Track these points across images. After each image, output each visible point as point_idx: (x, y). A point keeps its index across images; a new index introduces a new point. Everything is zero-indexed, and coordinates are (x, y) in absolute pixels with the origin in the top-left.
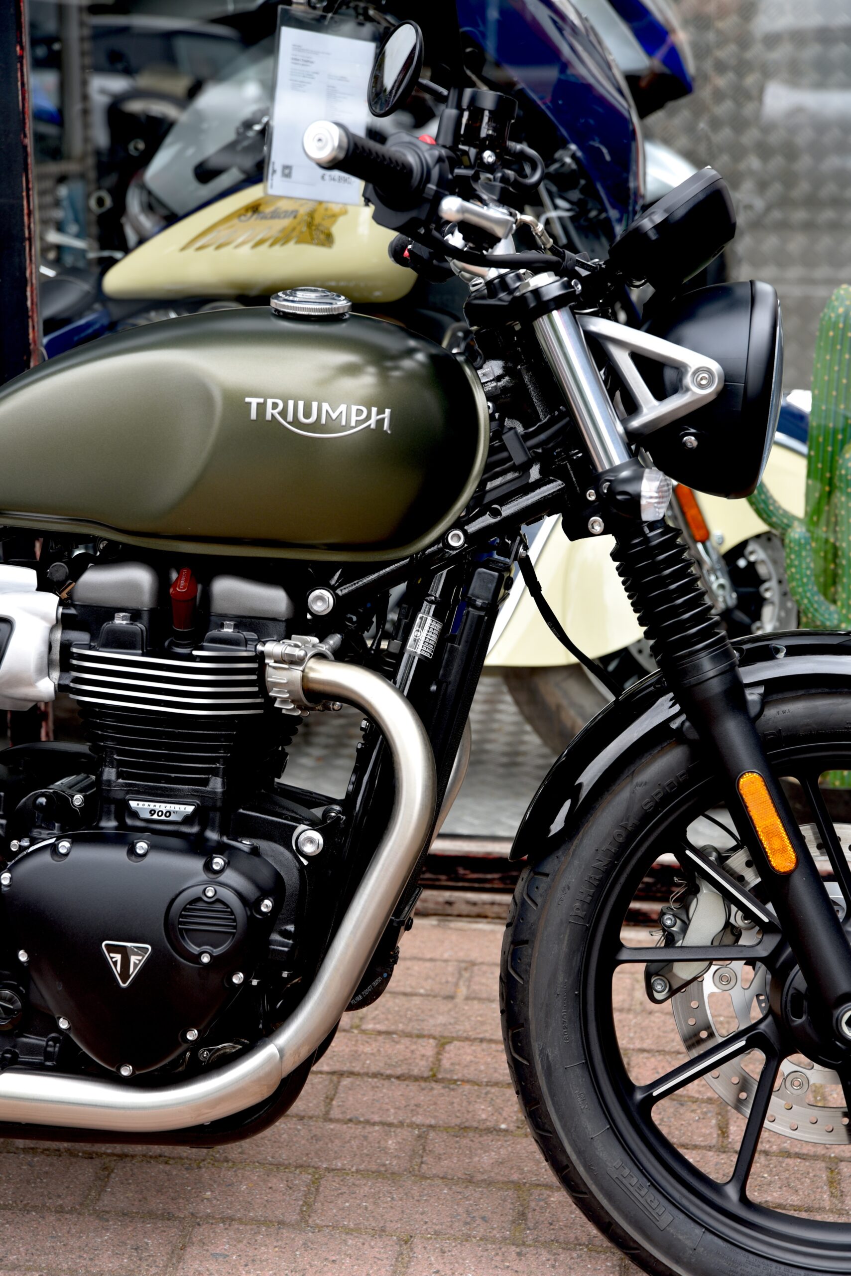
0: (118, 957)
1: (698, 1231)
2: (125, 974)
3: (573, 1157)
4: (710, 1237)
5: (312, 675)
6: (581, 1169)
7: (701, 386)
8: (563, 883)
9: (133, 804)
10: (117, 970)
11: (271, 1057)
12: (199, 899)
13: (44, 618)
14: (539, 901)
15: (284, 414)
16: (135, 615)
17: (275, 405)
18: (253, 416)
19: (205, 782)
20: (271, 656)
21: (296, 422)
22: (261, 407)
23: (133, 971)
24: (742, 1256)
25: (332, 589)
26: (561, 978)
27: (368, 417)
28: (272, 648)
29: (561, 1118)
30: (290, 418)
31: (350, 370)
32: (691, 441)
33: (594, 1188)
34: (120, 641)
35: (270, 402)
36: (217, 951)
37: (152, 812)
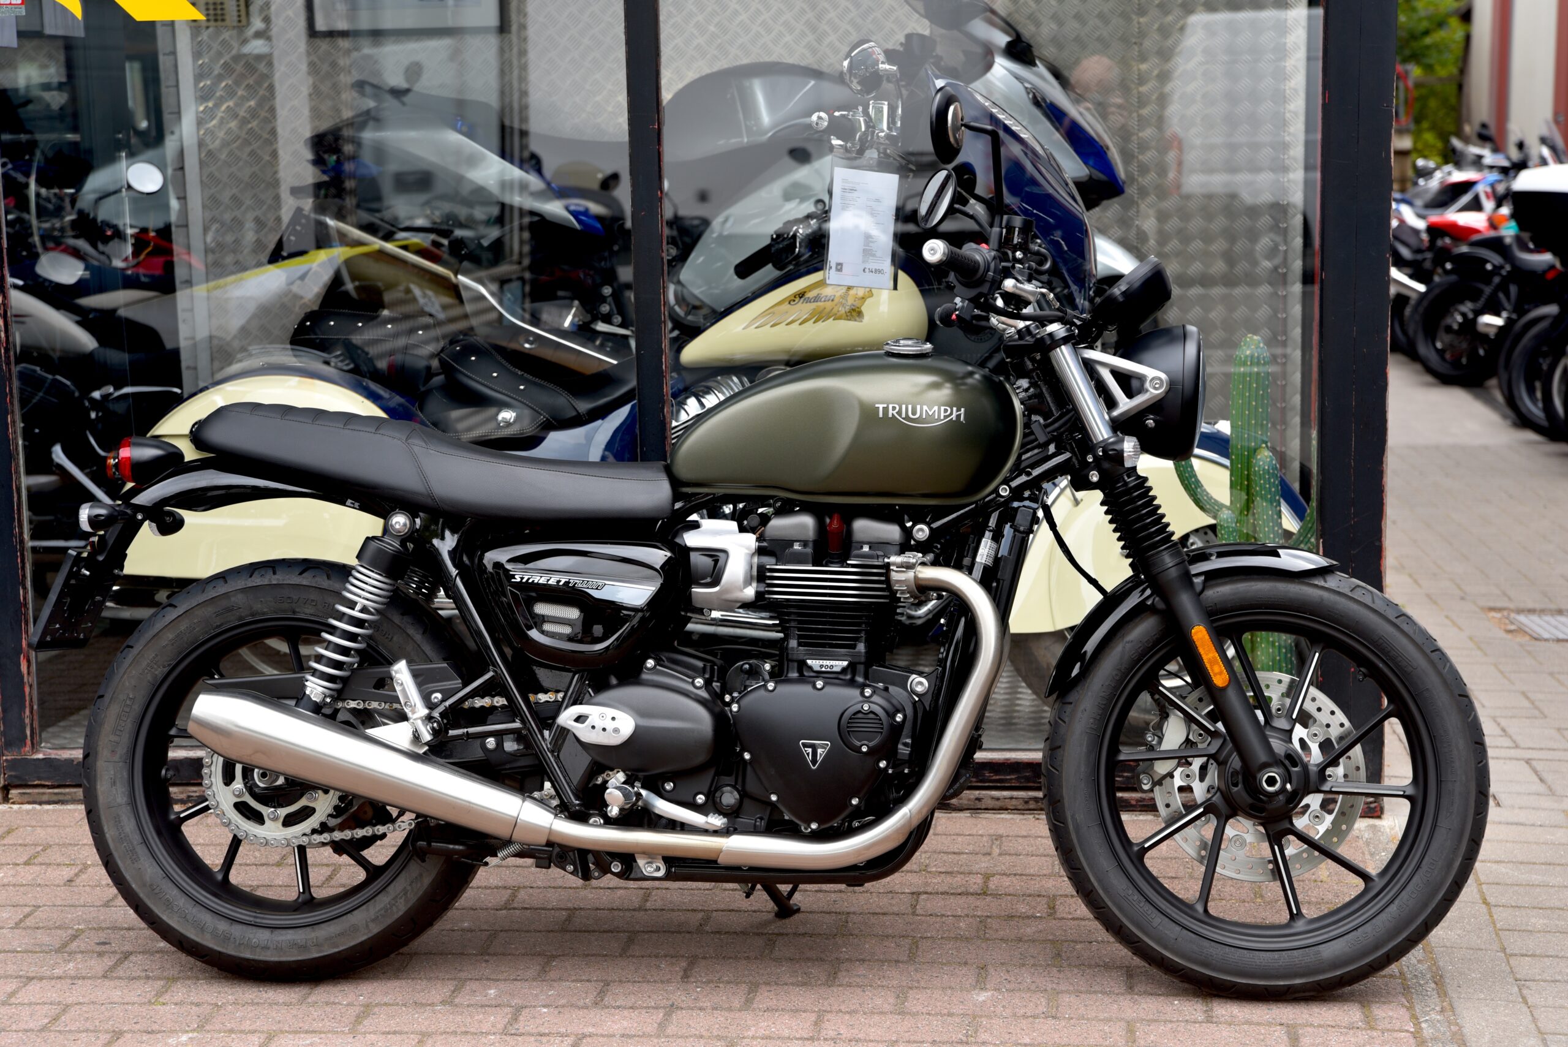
0: (810, 750)
1: (1178, 928)
2: (814, 761)
3: (1096, 884)
4: (1185, 932)
5: (920, 575)
6: (1101, 892)
7: (1156, 389)
8: (1082, 707)
9: (809, 662)
10: (809, 759)
11: (905, 815)
12: (859, 712)
13: (748, 548)
14: (1066, 720)
15: (899, 413)
16: (805, 544)
17: (894, 408)
18: (881, 415)
19: (854, 647)
20: (894, 564)
21: (907, 418)
22: (886, 410)
23: (819, 759)
24: (1206, 943)
25: (928, 524)
26: (1083, 769)
27: (951, 414)
28: (894, 559)
29: (1087, 859)
30: (904, 415)
31: (935, 386)
32: (1150, 423)
33: (1109, 904)
34: (799, 559)
35: (891, 406)
36: (871, 744)
37: (821, 666)
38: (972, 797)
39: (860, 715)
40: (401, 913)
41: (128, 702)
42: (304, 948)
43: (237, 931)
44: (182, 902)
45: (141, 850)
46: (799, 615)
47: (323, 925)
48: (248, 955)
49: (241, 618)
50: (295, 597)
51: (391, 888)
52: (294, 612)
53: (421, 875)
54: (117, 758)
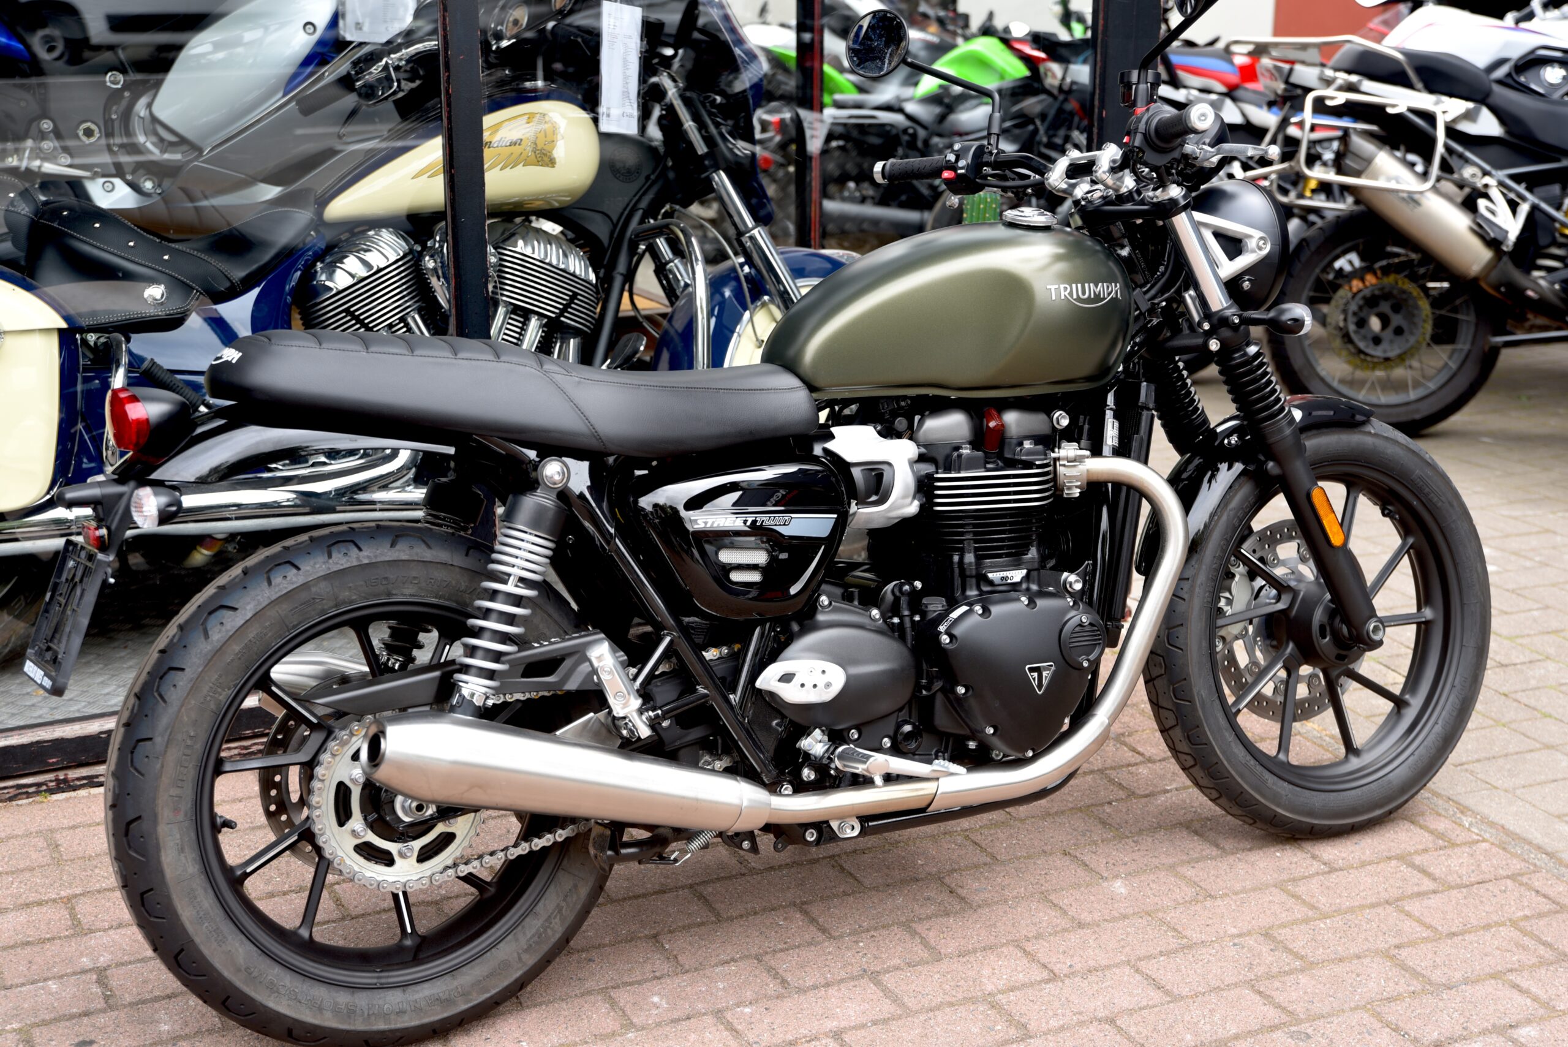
0: (1035, 675)
2: (1040, 685)
5: (1091, 467)
7: (1261, 249)
9: (990, 575)
10: (1035, 684)
11: (1103, 723)
12: (1079, 625)
13: (909, 458)
15: (1071, 294)
16: (970, 445)
17: (1066, 289)
18: (1054, 298)
19: (1025, 553)
20: (1060, 460)
21: (1079, 299)
22: (1058, 291)
23: (1045, 682)
26: (1204, 644)
27: (1112, 290)
28: (1060, 454)
29: (1212, 733)
30: (1075, 296)
32: (1246, 284)
34: (970, 464)
36: (1091, 658)
37: (1002, 578)
39: (1078, 629)
40: (558, 936)
41: (189, 742)
42: (448, 1002)
43: (362, 1000)
44: (287, 979)
45: (227, 928)
46: (975, 526)
47: (464, 969)
48: (381, 1026)
49: (323, 612)
50: (392, 577)
51: (540, 908)
52: (389, 594)
53: (575, 886)
54: (181, 817)
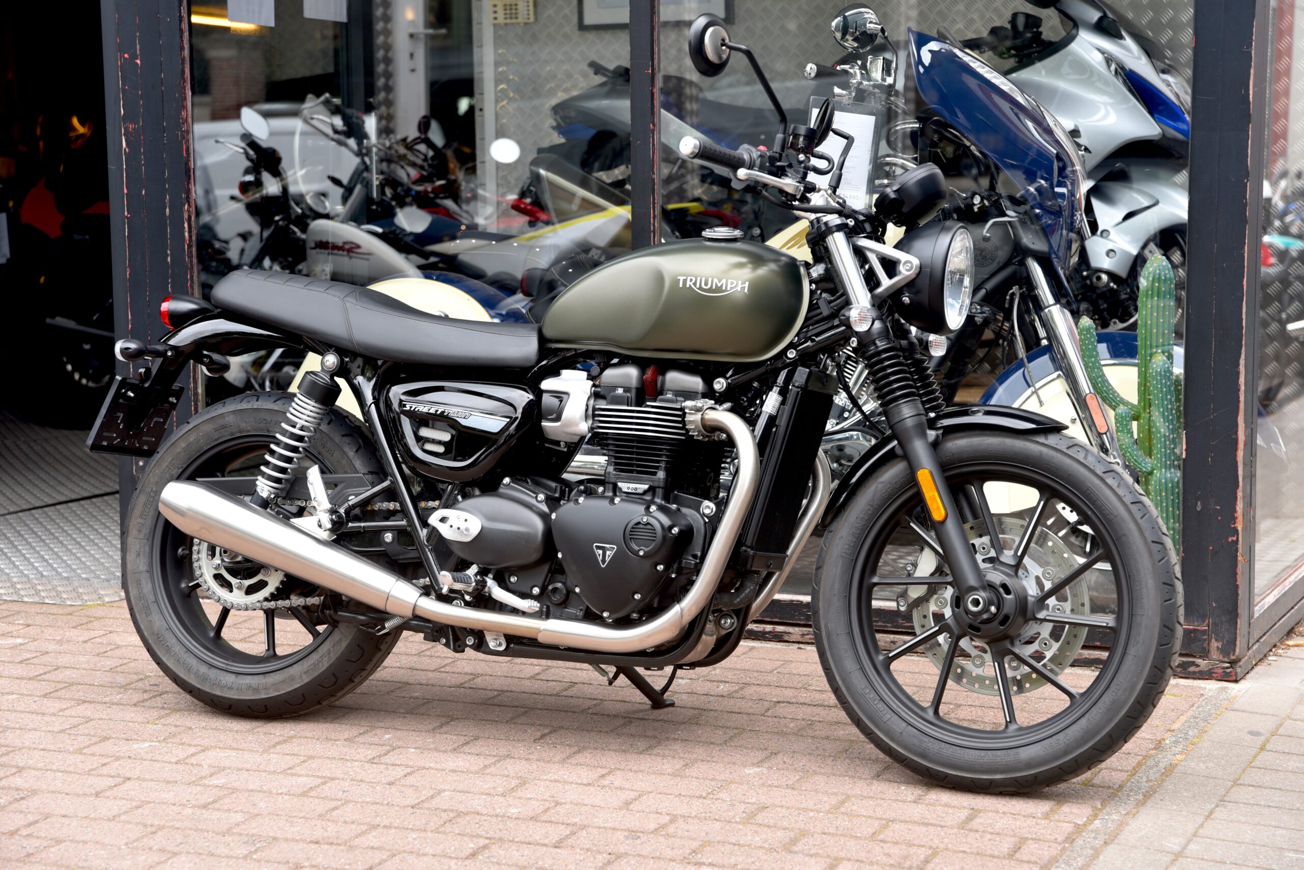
0: (601, 552)
1: (904, 724)
2: (604, 561)
3: (840, 683)
4: (910, 727)
5: (706, 417)
6: (843, 689)
7: (908, 270)
8: (839, 535)
9: (620, 484)
10: (600, 558)
11: (677, 613)
12: (639, 523)
13: (585, 392)
14: (827, 545)
15: (695, 284)
16: (627, 390)
17: (691, 280)
18: (681, 285)
19: (655, 474)
20: (687, 407)
21: (700, 288)
22: (685, 281)
23: (608, 559)
24: (926, 739)
25: (727, 379)
26: (837, 586)
27: (737, 285)
28: (689, 403)
29: (834, 661)
30: (698, 286)
31: (740, 265)
32: (906, 300)
33: (851, 701)
34: (617, 400)
35: (689, 278)
36: (647, 549)
37: (628, 488)
38: (888, 640)
39: (641, 526)
40: (324, 668)
41: (152, 494)
42: (256, 690)
43: (213, 673)
44: (177, 648)
45: (153, 607)
46: (617, 446)
47: (272, 674)
48: (218, 693)
49: (232, 434)
50: (269, 419)
51: (320, 649)
52: (268, 431)
53: (341, 640)
54: (142, 536)
